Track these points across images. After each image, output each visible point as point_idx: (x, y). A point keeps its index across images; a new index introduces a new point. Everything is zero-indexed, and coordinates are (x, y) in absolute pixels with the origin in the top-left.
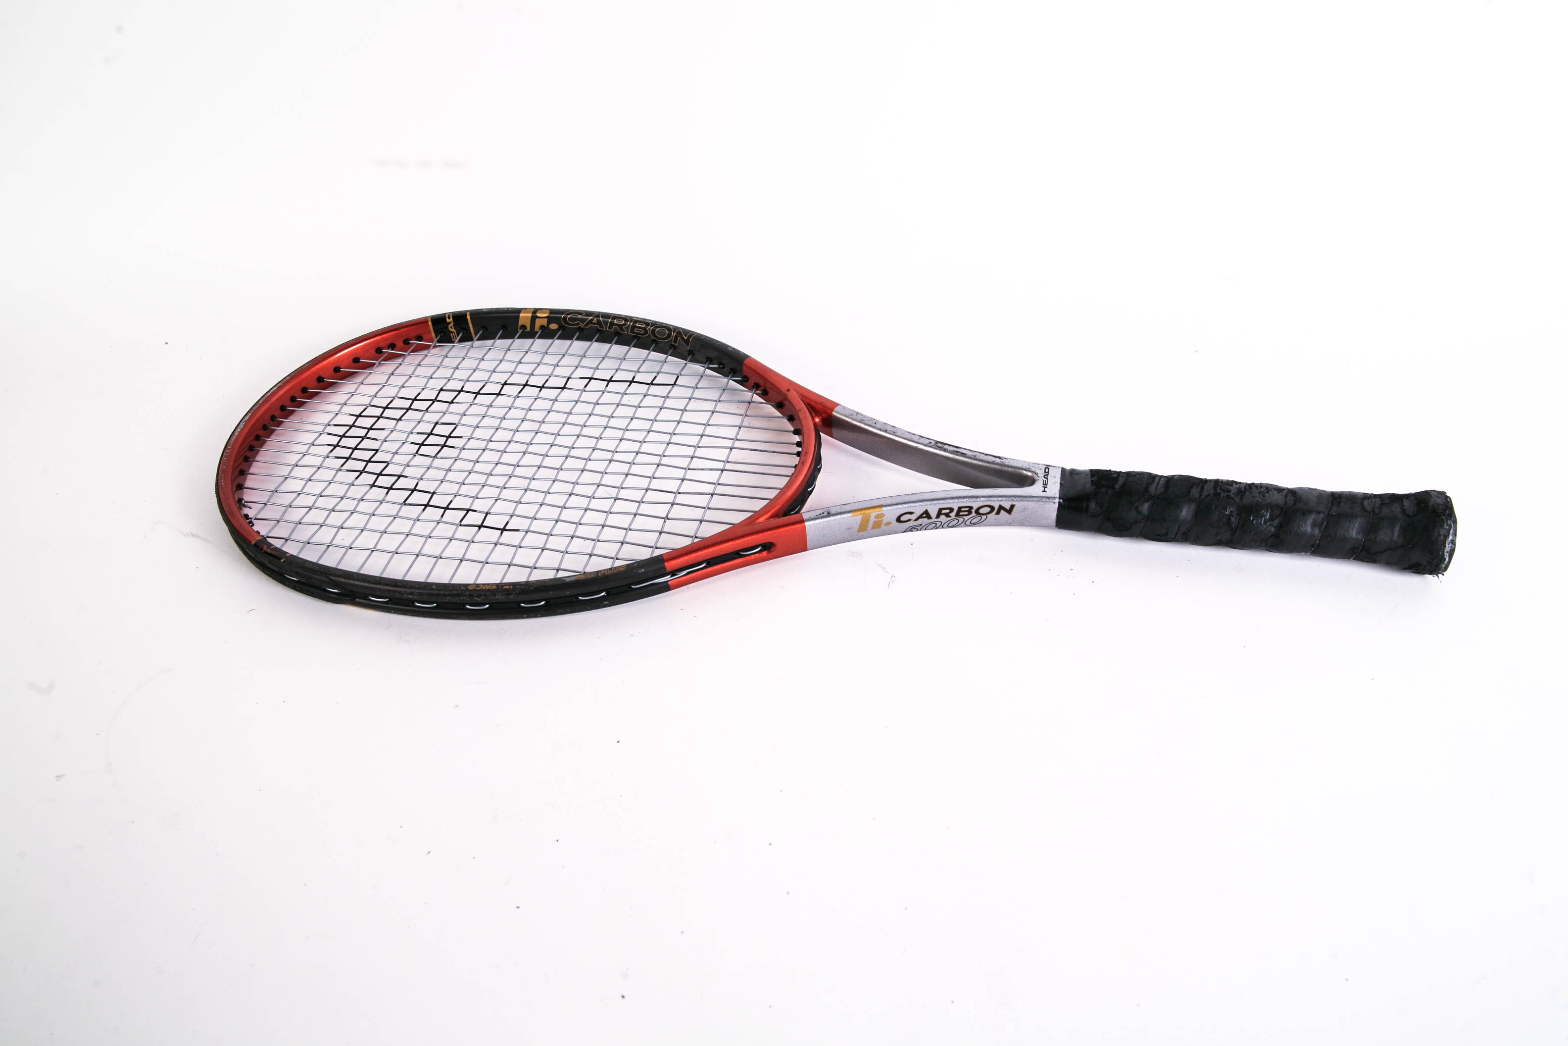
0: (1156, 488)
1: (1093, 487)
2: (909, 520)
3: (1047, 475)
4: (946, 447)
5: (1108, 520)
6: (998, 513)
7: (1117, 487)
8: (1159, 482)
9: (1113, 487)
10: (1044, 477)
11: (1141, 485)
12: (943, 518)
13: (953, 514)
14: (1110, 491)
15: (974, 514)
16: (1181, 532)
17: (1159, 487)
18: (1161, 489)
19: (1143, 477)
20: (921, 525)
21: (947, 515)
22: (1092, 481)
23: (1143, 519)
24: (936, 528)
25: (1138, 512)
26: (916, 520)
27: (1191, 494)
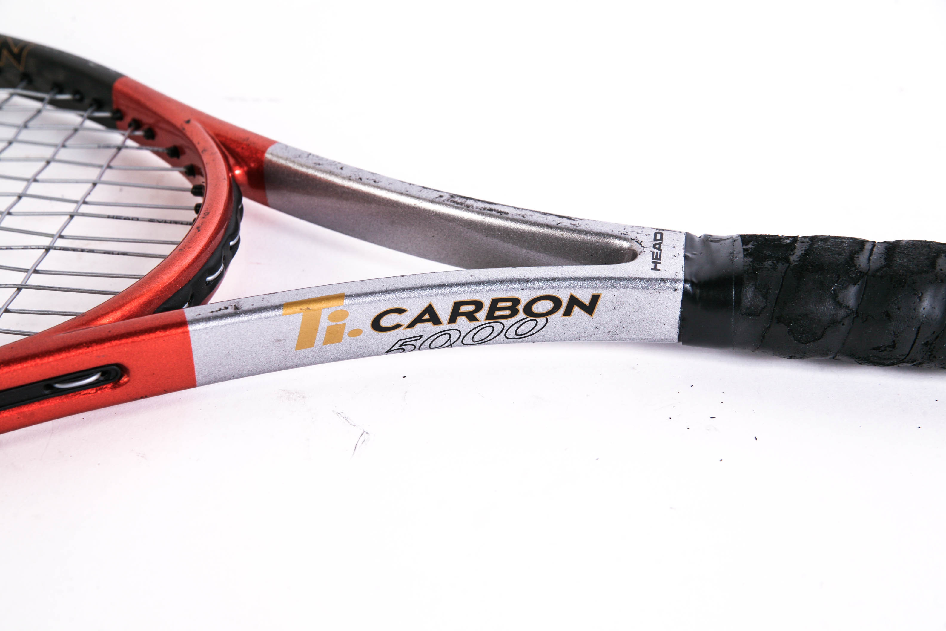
0: (869, 259)
1: (748, 260)
2: (398, 326)
3: (660, 244)
4: (469, 202)
5: (779, 320)
6: (568, 313)
7: (793, 258)
8: (872, 250)
9: (787, 260)
10: (654, 247)
11: (840, 254)
12: (462, 322)
13: (482, 315)
14: (781, 267)
15: (521, 315)
16: (921, 340)
17: (873, 257)
18: (877, 260)
19: (842, 242)
20: (421, 336)
21: (471, 317)
22: (745, 250)
23: (848, 315)
24: (451, 345)
25: (839, 304)
26: (411, 325)
27: (938, 268)
